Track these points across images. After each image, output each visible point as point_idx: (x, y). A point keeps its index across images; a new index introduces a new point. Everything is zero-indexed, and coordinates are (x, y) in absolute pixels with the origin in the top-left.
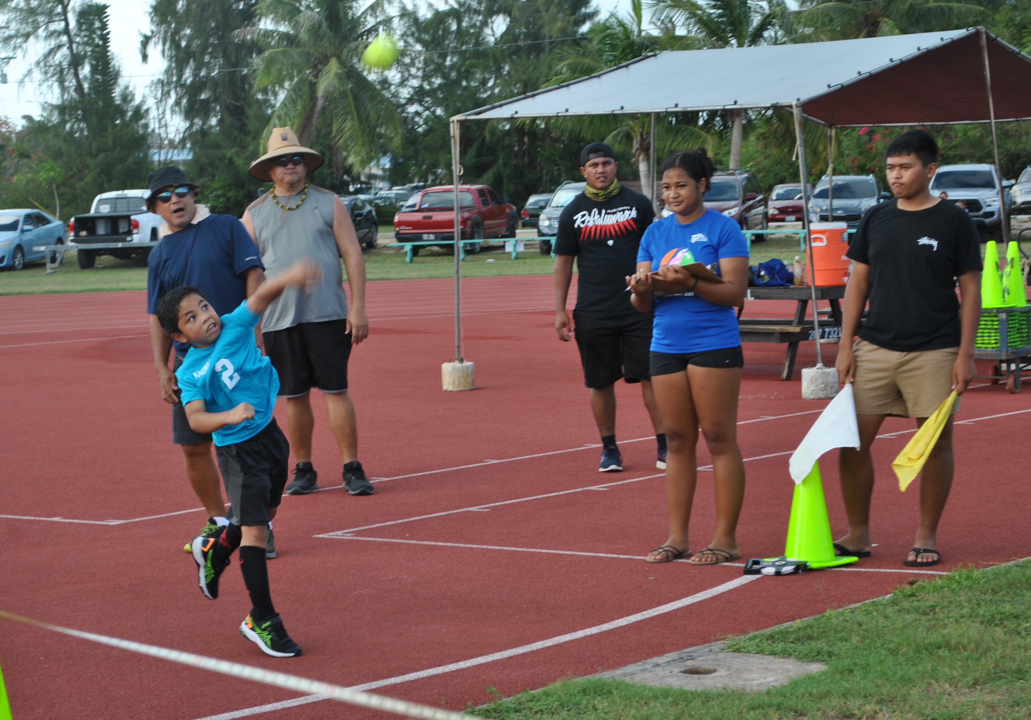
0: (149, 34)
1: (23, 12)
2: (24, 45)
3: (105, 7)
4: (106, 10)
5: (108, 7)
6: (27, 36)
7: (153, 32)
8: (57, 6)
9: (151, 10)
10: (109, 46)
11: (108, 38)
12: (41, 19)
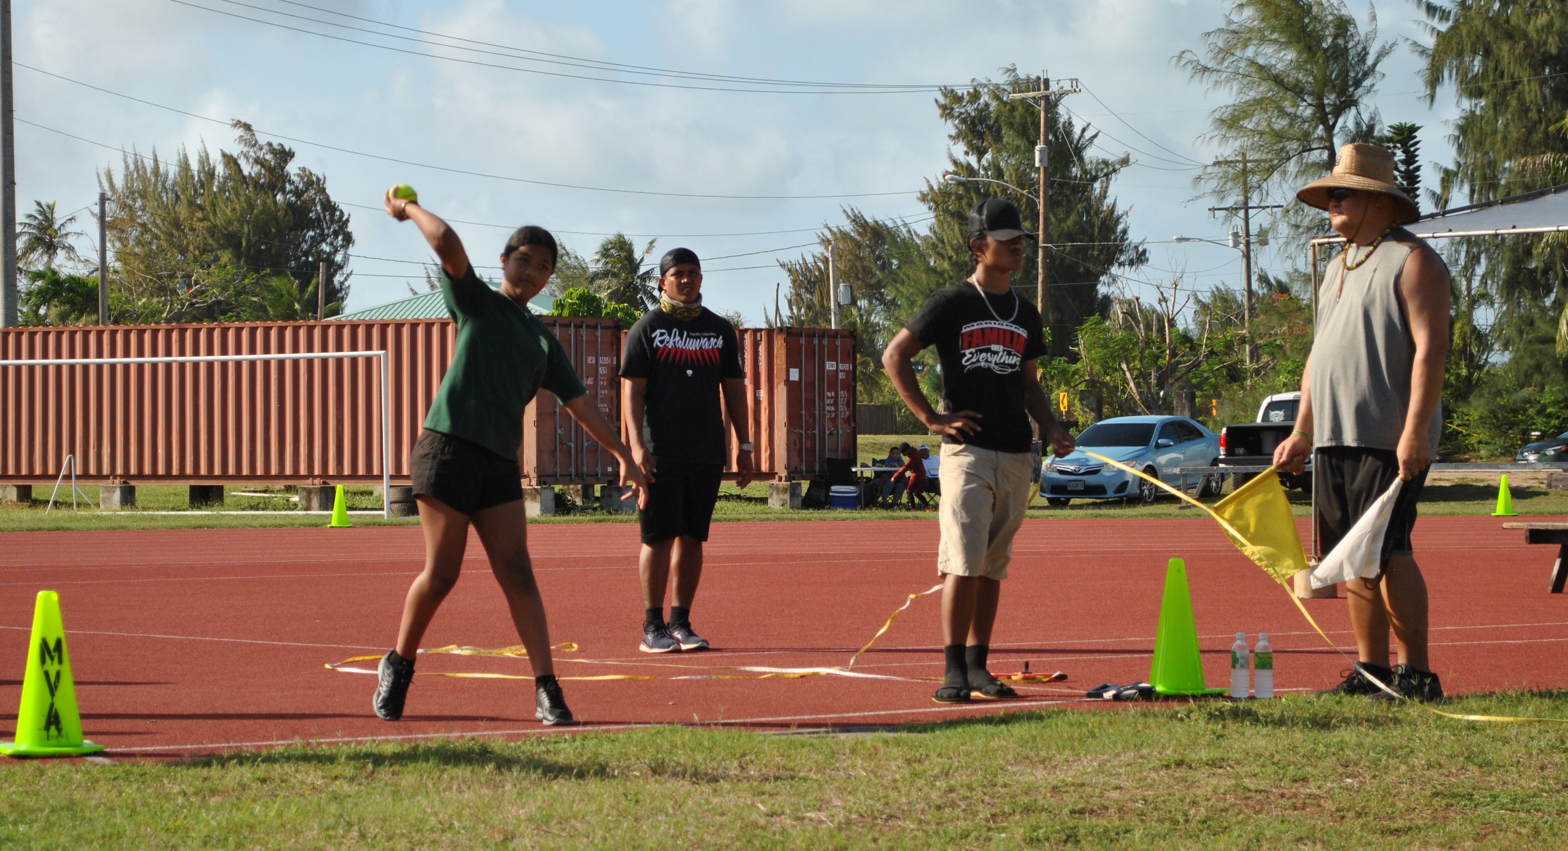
0: (1452, 167)
1: (1264, 137)
2: (1264, 185)
3: (1413, 129)
4: (1416, 134)
5: (1419, 128)
6: (1271, 170)
7: (1459, 165)
8: (1316, 127)
9: (1457, 133)
10: (1418, 188)
11: (1418, 176)
12: (1294, 145)
